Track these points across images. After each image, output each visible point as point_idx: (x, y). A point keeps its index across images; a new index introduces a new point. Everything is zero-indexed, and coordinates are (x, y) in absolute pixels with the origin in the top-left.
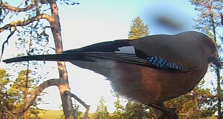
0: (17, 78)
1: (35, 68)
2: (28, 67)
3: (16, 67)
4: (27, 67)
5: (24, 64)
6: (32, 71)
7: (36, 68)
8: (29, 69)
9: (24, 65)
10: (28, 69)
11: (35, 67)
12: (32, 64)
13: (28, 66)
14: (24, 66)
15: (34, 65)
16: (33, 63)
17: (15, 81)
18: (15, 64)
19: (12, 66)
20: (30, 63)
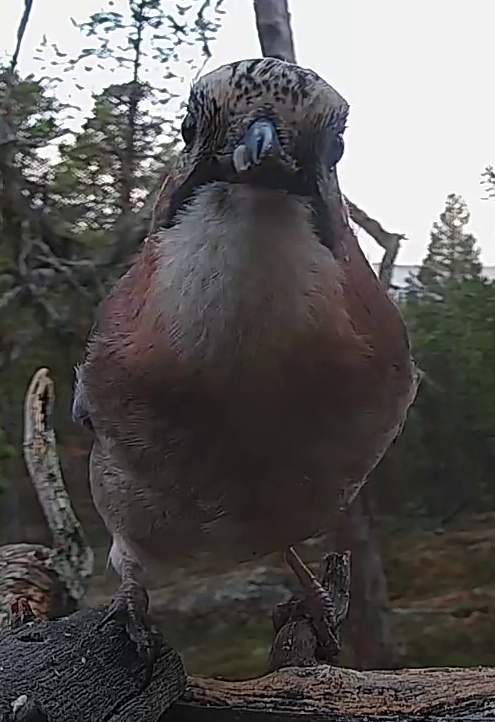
0: (89, 120)
1: (166, 74)
2: (136, 73)
3: (88, 69)
4: (133, 70)
5: (120, 59)
6: (152, 85)
7: (170, 76)
8: (142, 79)
9: (118, 64)
10: (136, 77)
11: (167, 68)
12: (155, 57)
13: (137, 65)
14: (121, 66)
15: (164, 60)
16: (158, 53)
17: (82, 131)
18: (81, 57)
19: (70, 65)
20: (145, 55)
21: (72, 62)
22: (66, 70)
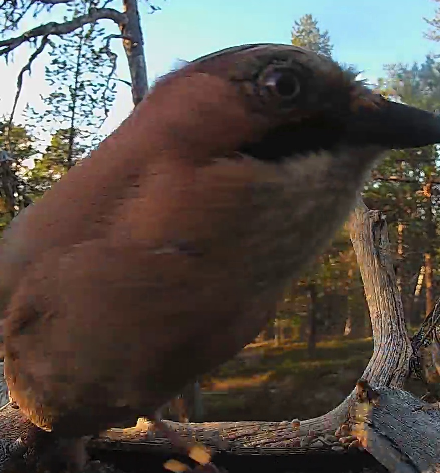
0: (49, 147)
1: (88, 123)
2: (72, 123)
3: (48, 121)
4: (71, 122)
5: (65, 116)
6: (81, 130)
7: (90, 124)
8: (76, 126)
9: (63, 118)
10: (72, 126)
11: (88, 120)
12: (82, 115)
13: (73, 119)
14: (65, 120)
15: (87, 117)
16: (83, 113)
17: (45, 152)
18: (45, 115)
19: (40, 119)
20: (77, 114)
21: (41, 117)
22: (37, 122)
